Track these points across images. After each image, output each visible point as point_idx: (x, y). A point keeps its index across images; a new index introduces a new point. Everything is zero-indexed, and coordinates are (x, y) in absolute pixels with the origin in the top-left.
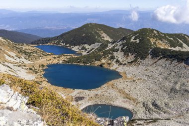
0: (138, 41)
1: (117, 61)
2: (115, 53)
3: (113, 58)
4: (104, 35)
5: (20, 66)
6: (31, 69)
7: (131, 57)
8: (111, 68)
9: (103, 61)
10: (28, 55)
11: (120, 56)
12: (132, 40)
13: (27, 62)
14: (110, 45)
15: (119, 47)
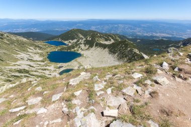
0: (90, 39)
1: (81, 49)
2: (81, 45)
3: (80, 47)
4: (80, 35)
5: (35, 54)
6: (41, 55)
7: (87, 46)
8: (78, 52)
9: (76, 49)
10: (40, 48)
12: (88, 39)
13: (40, 51)
14: (80, 40)
15: (83, 42)
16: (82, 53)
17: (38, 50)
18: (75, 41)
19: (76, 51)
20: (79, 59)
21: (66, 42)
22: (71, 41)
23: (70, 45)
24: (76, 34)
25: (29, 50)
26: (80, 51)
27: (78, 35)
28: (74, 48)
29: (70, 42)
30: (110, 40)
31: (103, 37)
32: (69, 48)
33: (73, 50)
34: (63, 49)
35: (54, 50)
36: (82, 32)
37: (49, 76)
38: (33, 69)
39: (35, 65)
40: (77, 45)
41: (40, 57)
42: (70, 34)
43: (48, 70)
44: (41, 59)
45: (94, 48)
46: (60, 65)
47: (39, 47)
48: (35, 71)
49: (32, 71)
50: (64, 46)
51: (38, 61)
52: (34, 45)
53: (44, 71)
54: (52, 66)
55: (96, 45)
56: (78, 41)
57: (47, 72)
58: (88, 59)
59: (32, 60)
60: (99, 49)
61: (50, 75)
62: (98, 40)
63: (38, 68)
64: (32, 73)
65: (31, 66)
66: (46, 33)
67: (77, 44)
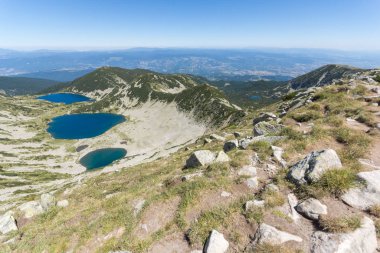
0: (140, 86)
1: (124, 106)
2: (122, 99)
3: (120, 103)
4: (118, 78)
5: (16, 125)
6: (31, 126)
7: (136, 100)
8: (118, 113)
9: (111, 107)
10: (28, 111)
11: (126, 100)
12: (136, 86)
13: (27, 119)
14: (120, 90)
15: (125, 93)
16: (126, 113)
17: (22, 116)
18: (109, 91)
19: (114, 112)
20: (121, 127)
21: (89, 95)
22: (99, 91)
23: (99, 99)
24: (110, 78)
26: (121, 111)
27: (113, 80)
28: (107, 105)
29: (97, 94)
30: (178, 86)
31: (165, 81)
32: (98, 106)
33: (106, 110)
34: (83, 108)
35: (62, 113)
36: (121, 72)
37: (57, 170)
38: (12, 160)
39: (16, 152)
40: (113, 100)
41: (28, 131)
42: (95, 79)
43: (51, 157)
44: (32, 135)
45: (149, 102)
46: (79, 143)
47: (23, 109)
48: (19, 165)
49: (11, 165)
50: (86, 103)
51: (24, 141)
52: (10, 105)
53: (43, 162)
54: (61, 148)
55: (153, 97)
56: (115, 91)
57: (50, 163)
58: (140, 125)
59: (7, 140)
60: (159, 104)
61: (59, 167)
62: (155, 87)
63: (26, 156)
64: (9, 170)
65: (5, 154)
66: (39, 77)
67: (113, 98)
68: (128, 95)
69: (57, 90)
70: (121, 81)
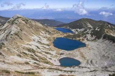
0: (99, 30)
1: (87, 39)
2: (87, 35)
3: (86, 37)
5: (44, 37)
6: (49, 39)
7: (94, 37)
8: (83, 42)
9: (81, 38)
11: (89, 36)
12: (96, 29)
13: (48, 36)
14: (88, 30)
15: (90, 32)
16: (87, 43)
17: (47, 35)
18: (82, 30)
19: (81, 41)
20: (82, 50)
21: (73, 30)
22: (78, 30)
23: (77, 33)
24: (85, 24)
25: (41, 33)
26: (85, 41)
27: (86, 25)
28: (79, 36)
29: (77, 31)
32: (75, 36)
33: (78, 39)
34: (69, 36)
35: (61, 36)
38: (39, 50)
39: (41, 48)
40: (83, 35)
41: (47, 41)
42: (79, 23)
43: (50, 54)
44: (47, 43)
45: (101, 40)
46: (62, 51)
47: (49, 32)
48: (40, 53)
49: (38, 52)
50: (71, 34)
51: (44, 44)
52: (46, 30)
53: (47, 55)
54: (55, 51)
55: (104, 38)
56: (85, 30)
57: (49, 56)
58: (92, 51)
59: (40, 42)
60: (107, 42)
61: (51, 59)
62: (107, 32)
63: (43, 50)
64: (37, 54)
65: (38, 48)
68: (91, 34)
69: (62, 26)
70: (90, 26)
